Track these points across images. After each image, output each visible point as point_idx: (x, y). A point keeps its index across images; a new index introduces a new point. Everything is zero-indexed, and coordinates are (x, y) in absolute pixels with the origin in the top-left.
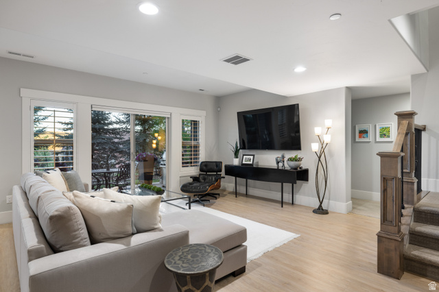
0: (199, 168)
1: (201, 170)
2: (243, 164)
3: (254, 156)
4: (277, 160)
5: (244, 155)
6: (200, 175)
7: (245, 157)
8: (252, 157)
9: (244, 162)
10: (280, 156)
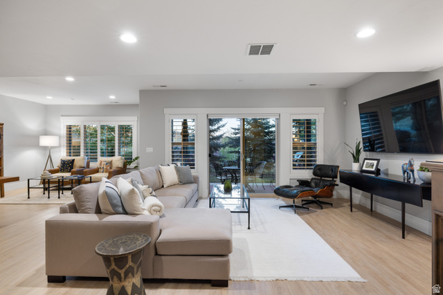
0: (312, 171)
1: (315, 174)
2: (362, 171)
3: (378, 160)
4: (403, 168)
5: (366, 159)
6: (312, 179)
7: (366, 161)
8: (375, 162)
9: (364, 168)
10: (407, 162)
